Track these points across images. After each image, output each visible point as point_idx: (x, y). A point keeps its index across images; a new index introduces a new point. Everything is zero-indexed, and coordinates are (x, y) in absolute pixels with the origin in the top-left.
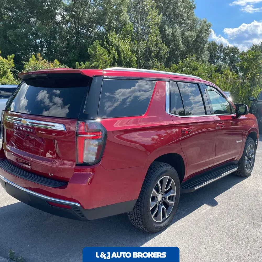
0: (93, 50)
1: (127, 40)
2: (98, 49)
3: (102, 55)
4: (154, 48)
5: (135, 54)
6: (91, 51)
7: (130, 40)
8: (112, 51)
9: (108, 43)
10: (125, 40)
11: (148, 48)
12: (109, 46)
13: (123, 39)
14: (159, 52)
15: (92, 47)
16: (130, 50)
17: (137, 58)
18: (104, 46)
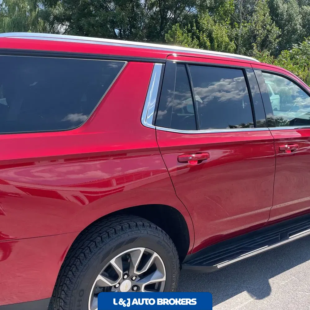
0: (172, 37)
1: (225, 22)
2: (178, 35)
3: (183, 42)
4: (260, 31)
5: (234, 41)
6: (169, 38)
7: (228, 23)
8: (203, 38)
9: (197, 28)
10: (221, 23)
11: (252, 31)
12: (199, 32)
13: (219, 23)
14: (267, 36)
15: (170, 32)
16: (228, 36)
17: (237, 46)
18: (193, 32)
